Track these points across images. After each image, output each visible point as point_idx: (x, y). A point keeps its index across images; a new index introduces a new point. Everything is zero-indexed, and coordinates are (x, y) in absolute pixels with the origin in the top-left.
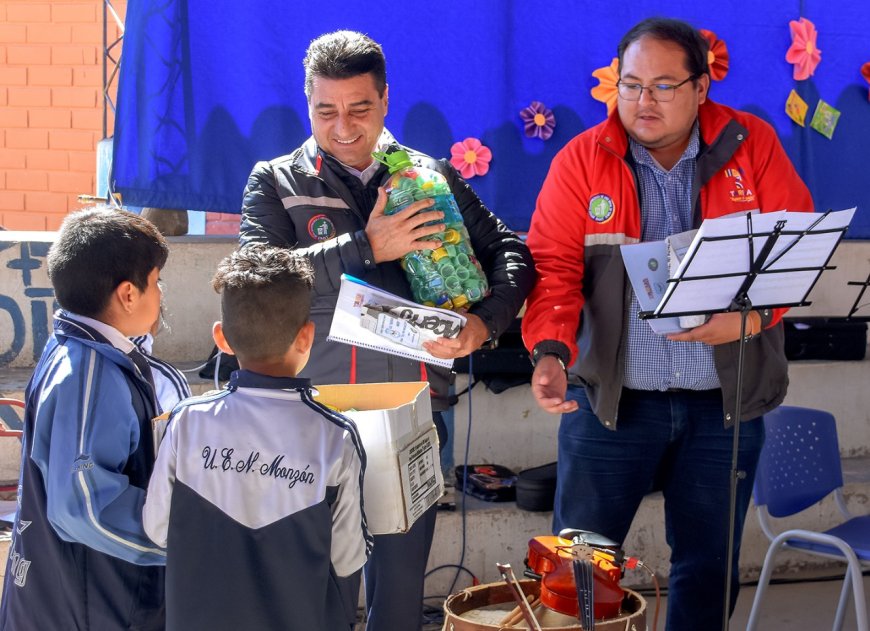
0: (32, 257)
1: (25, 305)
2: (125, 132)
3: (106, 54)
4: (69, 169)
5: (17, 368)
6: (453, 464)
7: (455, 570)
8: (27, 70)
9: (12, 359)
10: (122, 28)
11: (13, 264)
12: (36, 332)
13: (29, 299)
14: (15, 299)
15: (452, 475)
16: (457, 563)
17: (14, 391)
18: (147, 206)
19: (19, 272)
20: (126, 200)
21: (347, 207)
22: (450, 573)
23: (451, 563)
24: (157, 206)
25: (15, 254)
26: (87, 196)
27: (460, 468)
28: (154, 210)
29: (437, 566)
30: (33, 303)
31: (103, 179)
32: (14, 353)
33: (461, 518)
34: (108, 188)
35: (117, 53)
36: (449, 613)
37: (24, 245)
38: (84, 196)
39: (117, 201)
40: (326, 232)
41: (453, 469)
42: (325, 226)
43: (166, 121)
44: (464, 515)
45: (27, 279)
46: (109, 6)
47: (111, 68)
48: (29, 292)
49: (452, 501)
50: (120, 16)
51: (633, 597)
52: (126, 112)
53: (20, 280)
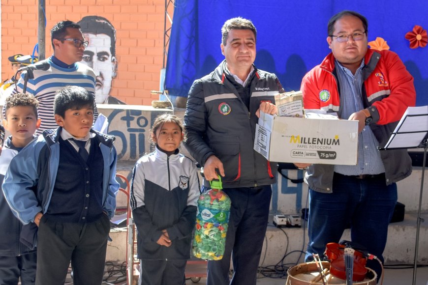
0: (131, 116)
1: (127, 135)
2: (171, 66)
3: (165, 33)
4: (152, 80)
5: (123, 161)
6: (301, 208)
7: (300, 253)
8: (137, 40)
9: (121, 157)
10: (172, 23)
11: (123, 118)
12: (131, 146)
13: (129, 133)
14: (123, 132)
15: (301, 212)
16: (301, 250)
17: (121, 170)
18: (179, 96)
19: (126, 122)
20: (170, 93)
21: (237, 97)
22: (298, 254)
23: (298, 250)
24: (183, 96)
25: (124, 114)
26: (155, 92)
27: (304, 210)
28: (181, 97)
29: (292, 250)
30: (131, 134)
31: (162, 84)
32: (122, 155)
33: (303, 231)
34: (163, 88)
35: (169, 33)
36: (289, 275)
37: (128, 111)
38: (153, 91)
39: (167, 94)
40: (226, 111)
41: (301, 210)
42: (226, 107)
43: (188, 61)
44: (304, 230)
45: (128, 125)
46: (167, 14)
47: (167, 39)
48: (129, 130)
49: (299, 223)
50: (171, 18)
51: (371, 272)
52: (171, 57)
53: (126, 125)
